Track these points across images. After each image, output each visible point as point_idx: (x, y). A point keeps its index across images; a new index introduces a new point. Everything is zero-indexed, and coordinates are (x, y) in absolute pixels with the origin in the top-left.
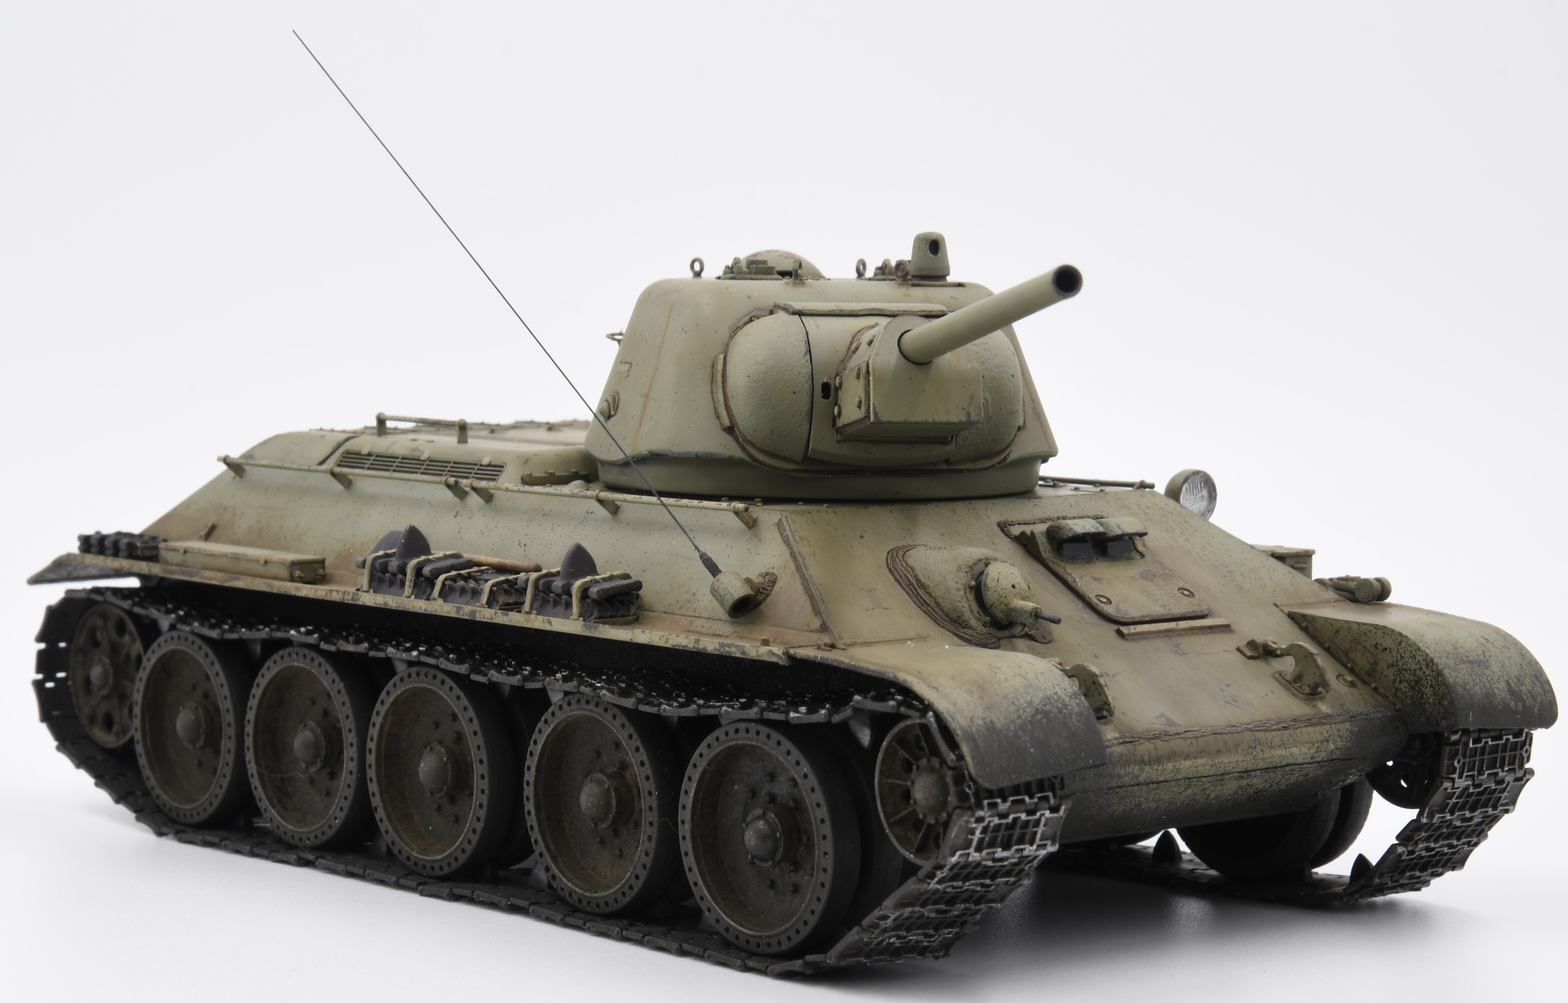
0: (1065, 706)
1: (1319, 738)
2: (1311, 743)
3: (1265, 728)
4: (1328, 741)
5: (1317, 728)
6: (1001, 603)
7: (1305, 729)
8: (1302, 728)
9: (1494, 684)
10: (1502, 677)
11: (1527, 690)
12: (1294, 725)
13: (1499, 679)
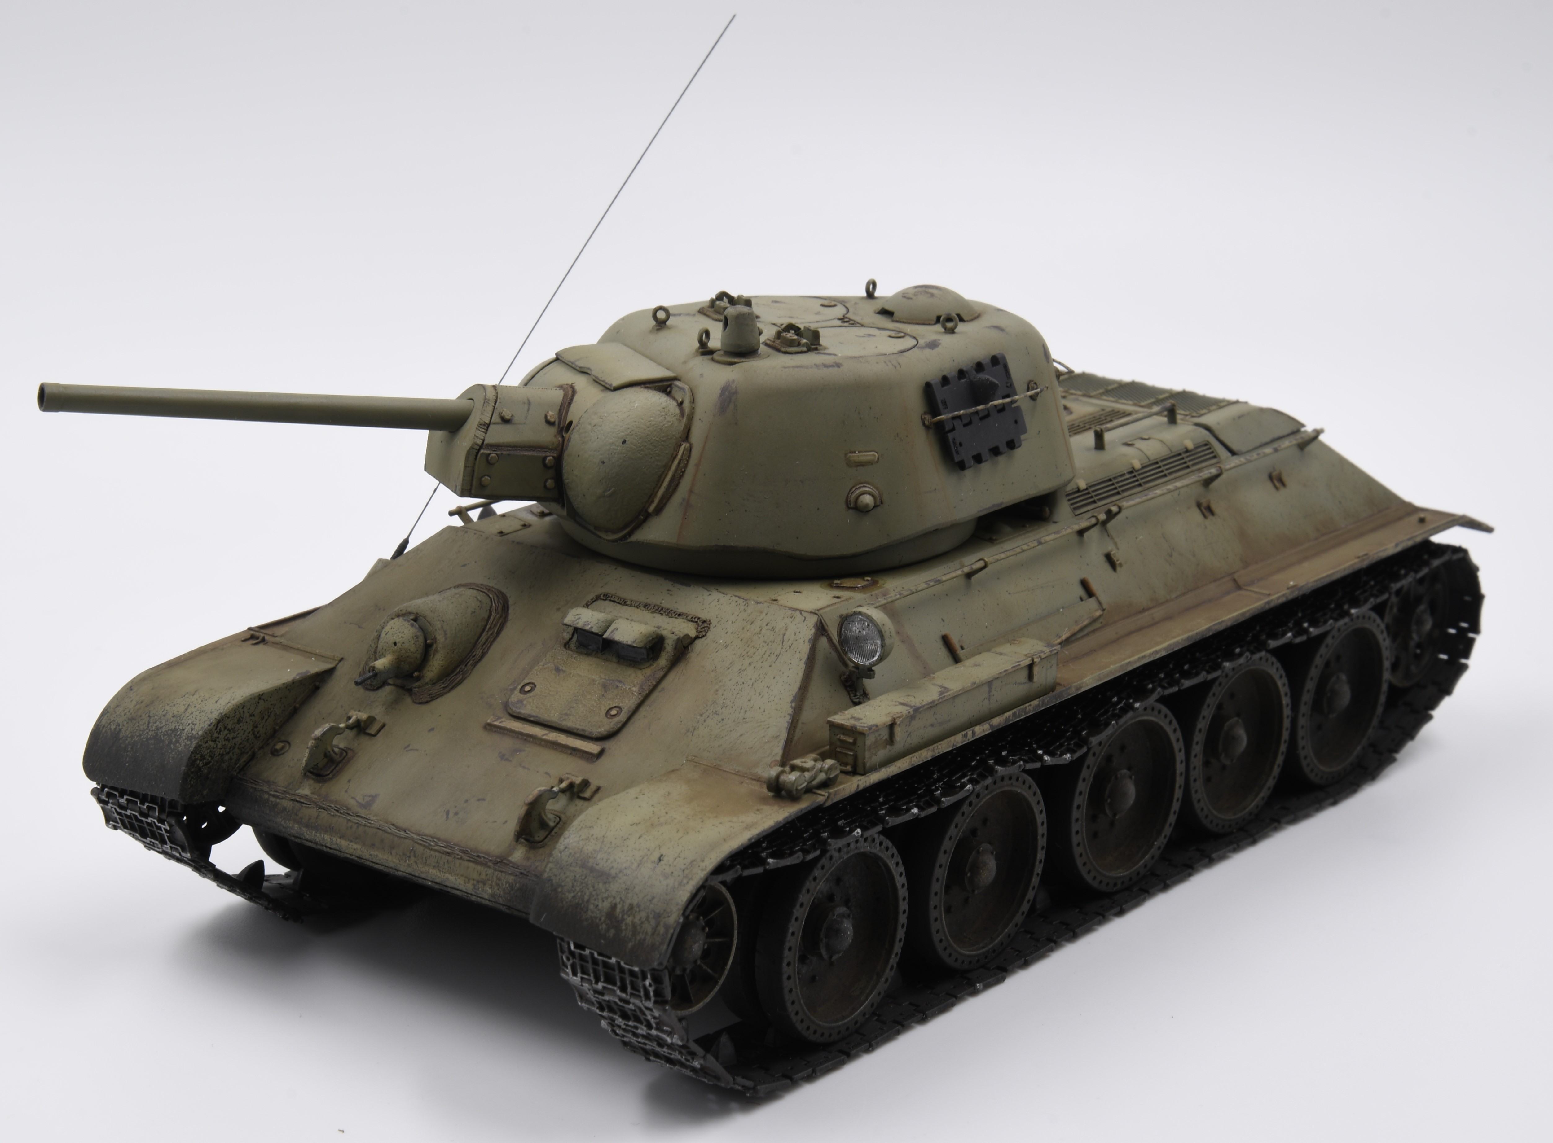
1: (476, 876)
2: (466, 877)
3: (427, 844)
4: (484, 884)
5: (479, 868)
7: (466, 863)
8: (464, 860)
9: (595, 900)
10: (612, 899)
11: (632, 922)
12: (458, 855)
13: (607, 898)
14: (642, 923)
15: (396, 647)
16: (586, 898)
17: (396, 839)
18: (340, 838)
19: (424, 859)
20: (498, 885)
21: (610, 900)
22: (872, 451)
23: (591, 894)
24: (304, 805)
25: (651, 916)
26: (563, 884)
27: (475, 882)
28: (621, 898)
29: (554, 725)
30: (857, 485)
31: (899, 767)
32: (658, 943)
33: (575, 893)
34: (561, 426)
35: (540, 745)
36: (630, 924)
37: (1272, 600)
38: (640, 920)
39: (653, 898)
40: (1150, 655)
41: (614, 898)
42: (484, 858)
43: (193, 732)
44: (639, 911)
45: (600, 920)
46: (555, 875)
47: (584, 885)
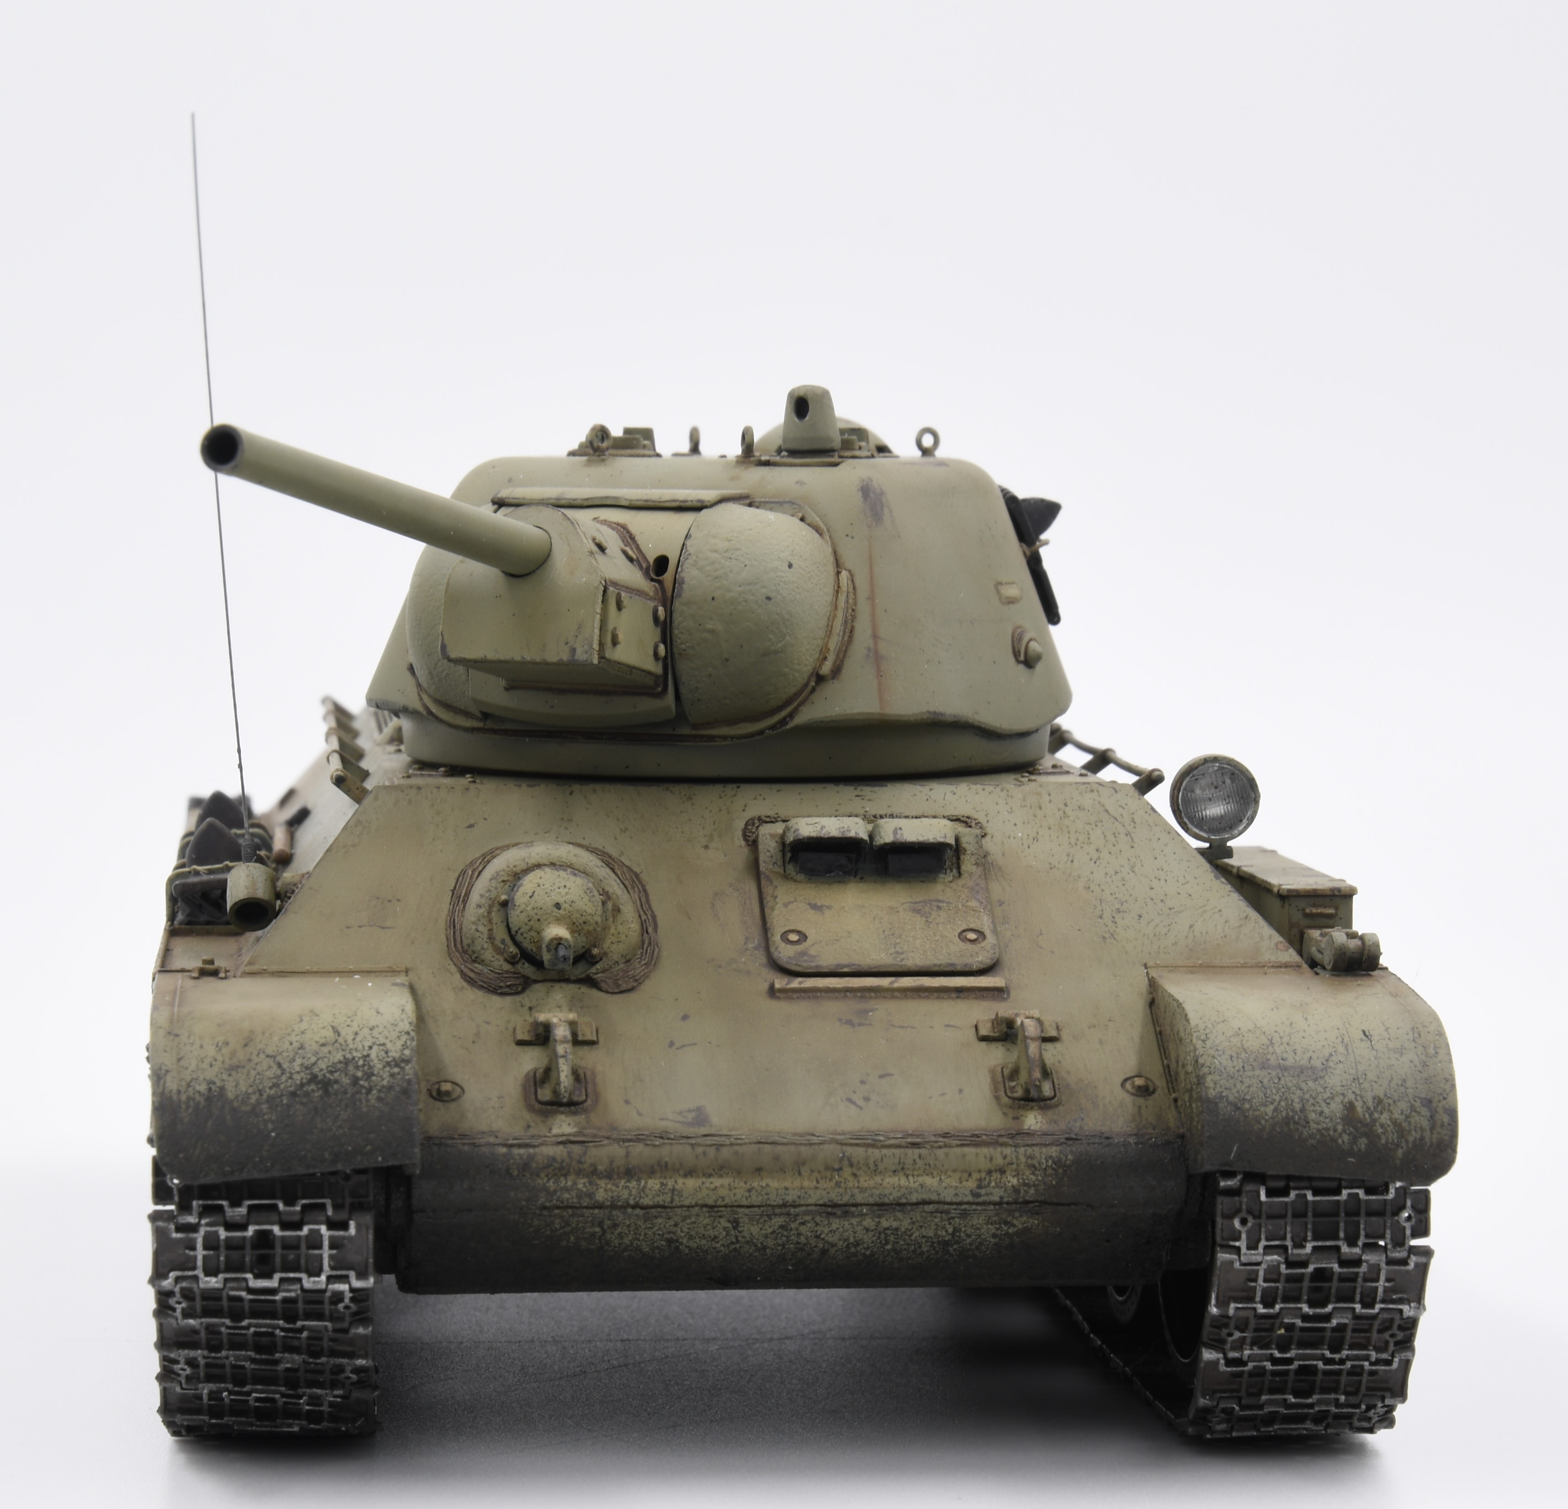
0: (369, 1075)
1: (984, 1165)
2: (963, 1171)
3: (870, 1141)
4: (1002, 1171)
5: (985, 1151)
6: (531, 929)
7: (958, 1150)
8: (950, 1146)
9: (1313, 1105)
10: (1341, 1097)
11: (1391, 1119)
12: (937, 1142)
13: (1332, 1098)
14: (1407, 1117)
15: (561, 911)
16: (1297, 1107)
17: (805, 1150)
18: (684, 1179)
21: (1337, 1100)
23: (1302, 1099)
24: (591, 1144)
25: (1418, 1104)
26: (1248, 1097)
27: (983, 1175)
28: (1353, 1092)
32: (1446, 1138)
33: (1276, 1104)
35: (893, 997)
36: (1387, 1124)
38: (1402, 1114)
39: (1404, 1081)
41: (1343, 1094)
43: (390, 1054)
44: (1394, 1102)
45: (1335, 1130)
46: (1228, 1090)
47: (1283, 1090)
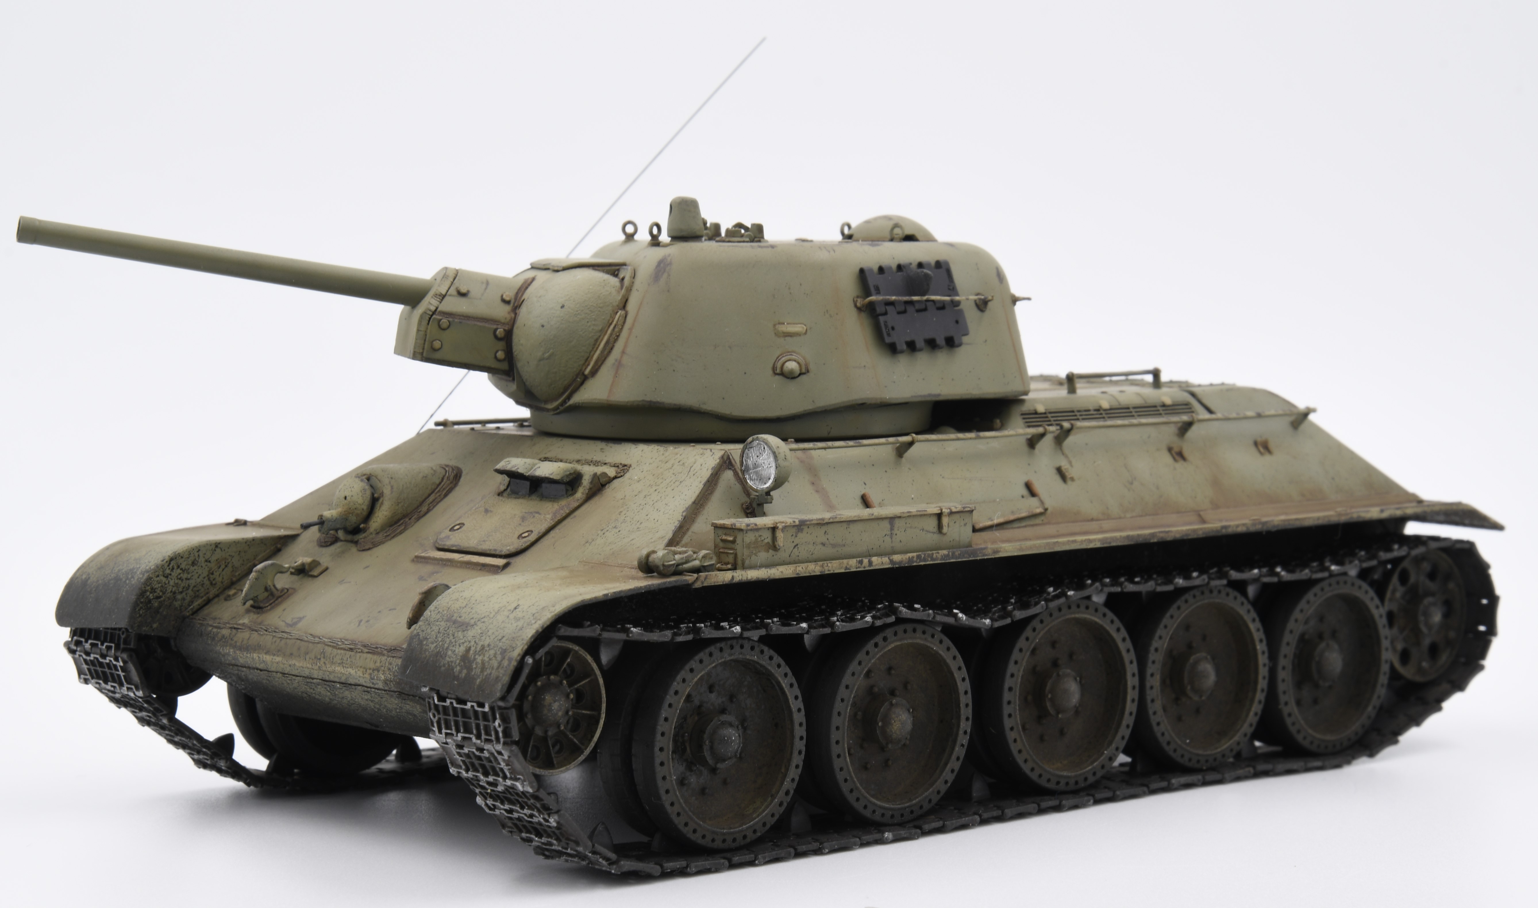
1: (372, 666)
2: (364, 668)
3: (335, 645)
4: (378, 671)
5: (375, 657)
7: (365, 655)
8: (364, 653)
9: (453, 646)
10: (468, 643)
11: (482, 660)
13: (463, 643)
14: (490, 660)
15: (346, 501)
16: (446, 646)
17: (311, 645)
18: (266, 653)
19: (331, 659)
20: (389, 669)
21: (465, 645)
22: (800, 324)
23: (450, 642)
24: (240, 631)
25: (499, 653)
26: (428, 637)
27: (371, 671)
28: (475, 641)
29: (471, 550)
30: (785, 353)
31: (782, 572)
32: (501, 675)
33: (438, 643)
34: (516, 305)
35: (456, 567)
36: (480, 662)
37: (1229, 526)
38: (489, 657)
39: (503, 637)
40: (1082, 541)
41: (470, 642)
42: (381, 648)
44: (489, 650)
45: (455, 663)
46: (423, 631)
47: (445, 635)
